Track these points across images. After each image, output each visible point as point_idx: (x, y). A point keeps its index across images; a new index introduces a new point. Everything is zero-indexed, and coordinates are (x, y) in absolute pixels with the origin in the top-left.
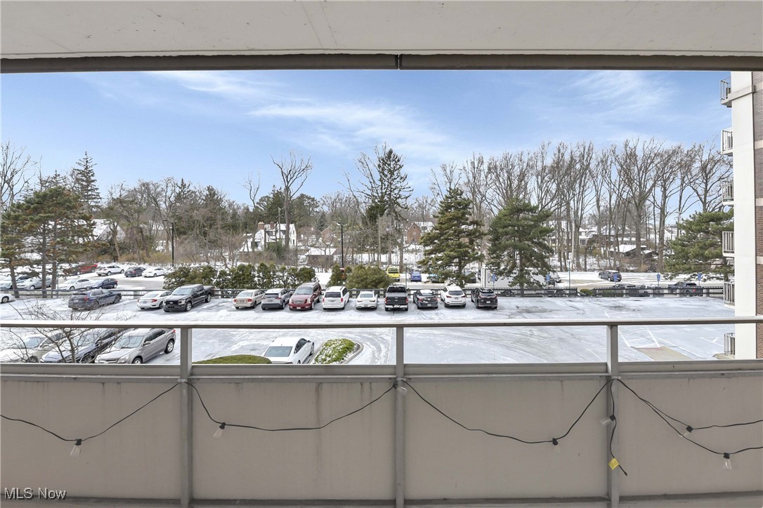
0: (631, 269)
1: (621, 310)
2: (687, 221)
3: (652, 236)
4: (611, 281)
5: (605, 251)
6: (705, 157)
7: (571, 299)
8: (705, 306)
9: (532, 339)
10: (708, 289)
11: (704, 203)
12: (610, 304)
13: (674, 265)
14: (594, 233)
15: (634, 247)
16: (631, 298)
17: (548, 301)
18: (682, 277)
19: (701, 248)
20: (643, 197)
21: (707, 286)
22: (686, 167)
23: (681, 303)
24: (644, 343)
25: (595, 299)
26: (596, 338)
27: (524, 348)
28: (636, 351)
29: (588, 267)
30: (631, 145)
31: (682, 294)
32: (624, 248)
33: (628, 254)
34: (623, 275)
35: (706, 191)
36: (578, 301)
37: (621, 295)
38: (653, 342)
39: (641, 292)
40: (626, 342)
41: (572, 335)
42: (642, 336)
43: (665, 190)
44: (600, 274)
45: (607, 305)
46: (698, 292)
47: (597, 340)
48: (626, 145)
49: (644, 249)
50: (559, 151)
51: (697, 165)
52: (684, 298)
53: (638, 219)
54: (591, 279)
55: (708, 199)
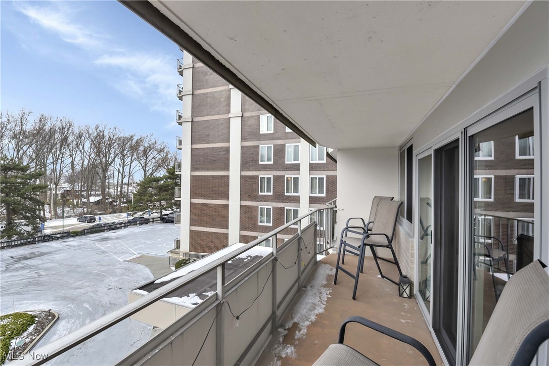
0: (100, 213)
1: (107, 241)
2: (142, 181)
3: (112, 190)
4: (88, 222)
5: (77, 202)
6: (146, 145)
7: (64, 240)
8: (153, 228)
9: (41, 279)
10: (153, 219)
11: (145, 171)
12: (97, 238)
13: (135, 208)
14: (65, 189)
15: (101, 197)
16: (110, 232)
17: (44, 246)
18: (139, 214)
19: (150, 197)
20: (108, 164)
21: (153, 217)
22: (134, 149)
23: (141, 229)
24: (130, 257)
25: (84, 237)
26: (97, 262)
27: (37, 288)
28: (127, 262)
29: (65, 215)
30: (101, 128)
31: (141, 224)
32: (93, 199)
33: (98, 203)
34: (97, 217)
35: (146, 164)
36: (71, 241)
37: (103, 231)
38: (135, 254)
39: (113, 227)
40: (119, 259)
41: (77, 266)
42: (127, 253)
43: (124, 162)
44: (78, 219)
45: (95, 239)
46: (145, 222)
47: (98, 263)
48: (97, 128)
49: (108, 199)
50: (40, 121)
51: (142, 148)
52: (142, 226)
53: (104, 179)
54: (72, 223)
55: (147, 169)
